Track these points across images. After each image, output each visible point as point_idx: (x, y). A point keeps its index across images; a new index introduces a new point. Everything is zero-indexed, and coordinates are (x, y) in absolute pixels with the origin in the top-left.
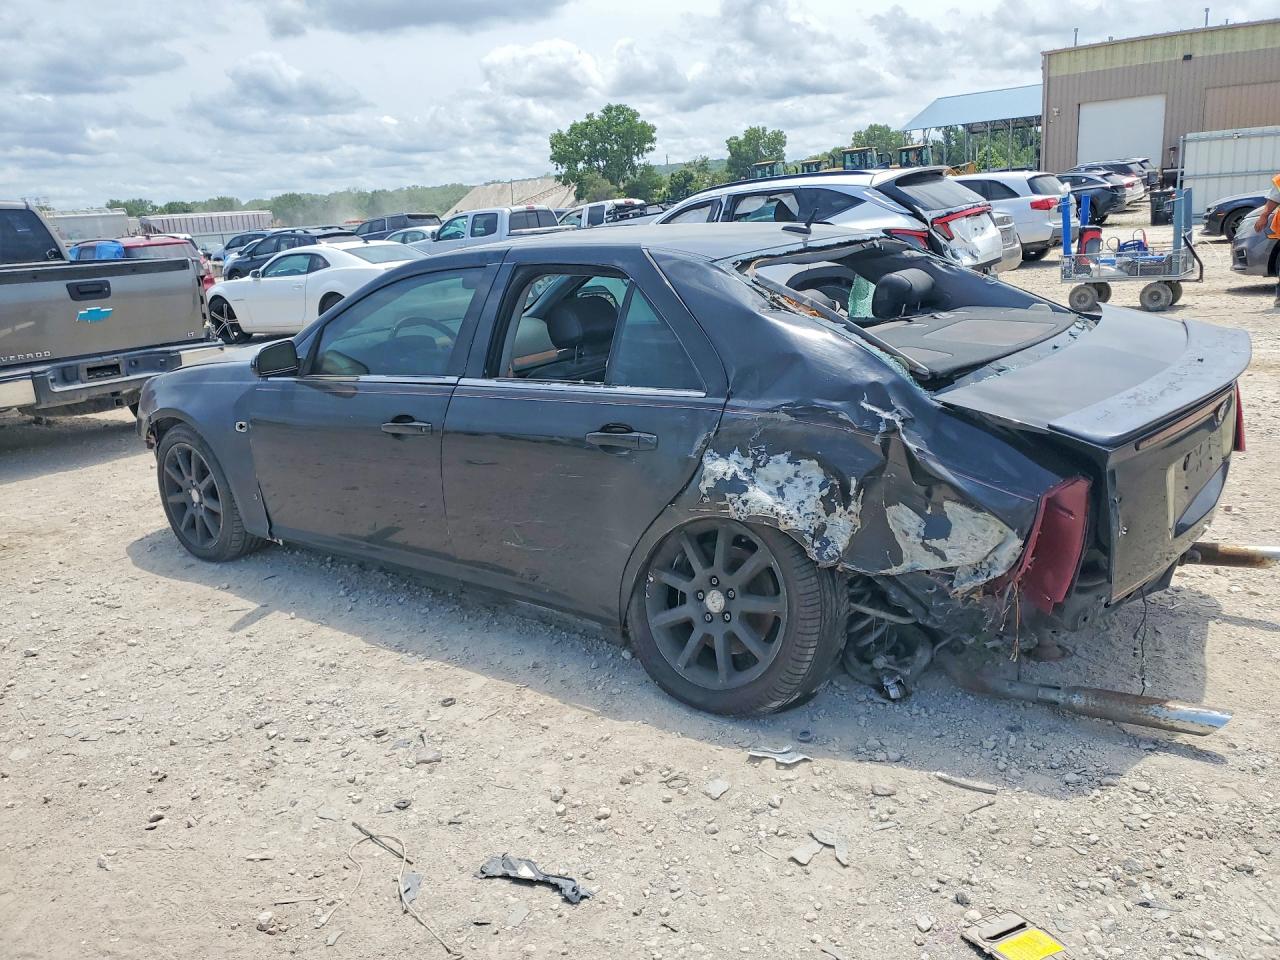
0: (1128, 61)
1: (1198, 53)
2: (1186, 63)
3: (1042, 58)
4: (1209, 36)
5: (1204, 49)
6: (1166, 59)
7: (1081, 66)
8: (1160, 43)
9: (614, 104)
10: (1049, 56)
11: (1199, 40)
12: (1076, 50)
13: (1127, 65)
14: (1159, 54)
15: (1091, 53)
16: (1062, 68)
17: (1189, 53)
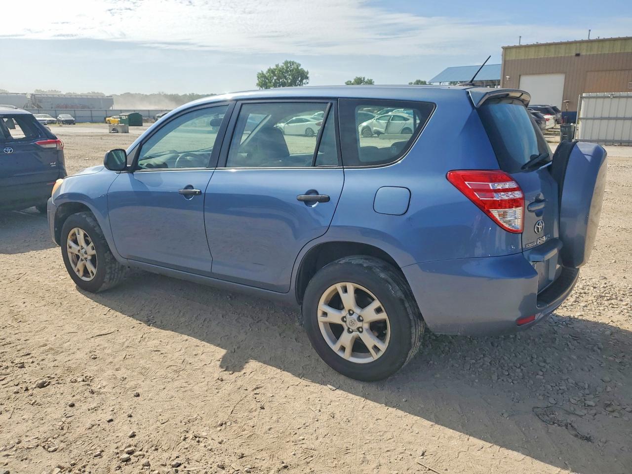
0: (547, 54)
1: (583, 53)
2: (577, 58)
3: (502, 50)
4: (590, 44)
5: (587, 50)
6: (567, 55)
7: (522, 56)
8: (563, 47)
9: (289, 60)
10: (506, 49)
11: (584, 46)
12: (520, 47)
13: (546, 57)
14: (562, 53)
15: (527, 49)
16: (513, 56)
17: (578, 53)
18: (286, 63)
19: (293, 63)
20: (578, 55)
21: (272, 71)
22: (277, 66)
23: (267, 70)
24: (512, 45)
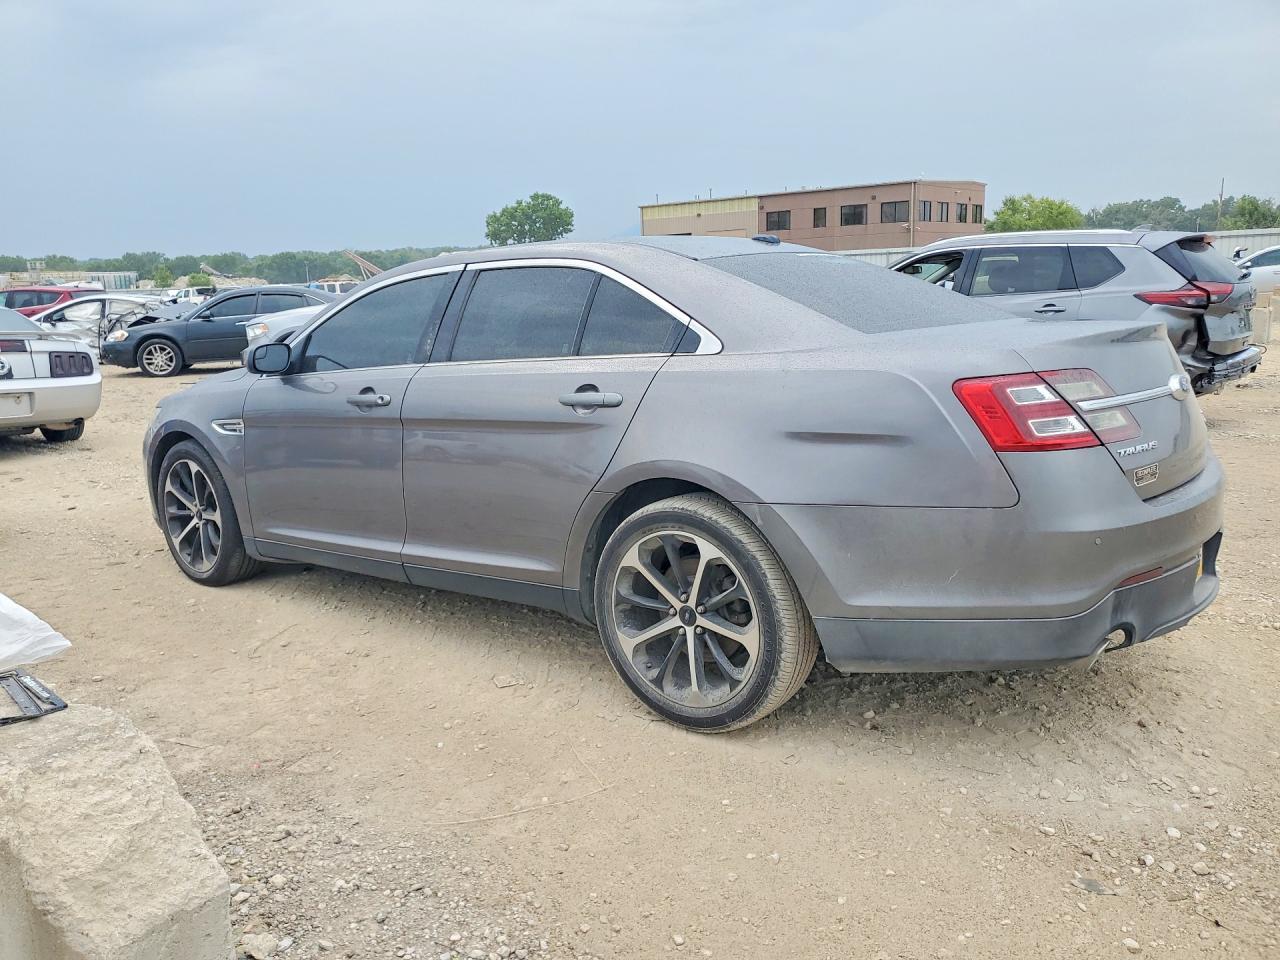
18: (535, 197)
19: (548, 198)
20: (699, 215)
21: (510, 214)
22: (519, 203)
23: (501, 210)
24: (646, 205)
